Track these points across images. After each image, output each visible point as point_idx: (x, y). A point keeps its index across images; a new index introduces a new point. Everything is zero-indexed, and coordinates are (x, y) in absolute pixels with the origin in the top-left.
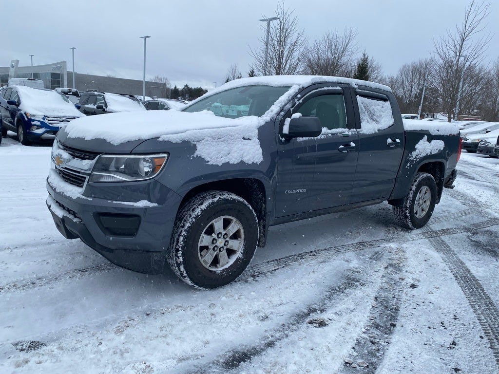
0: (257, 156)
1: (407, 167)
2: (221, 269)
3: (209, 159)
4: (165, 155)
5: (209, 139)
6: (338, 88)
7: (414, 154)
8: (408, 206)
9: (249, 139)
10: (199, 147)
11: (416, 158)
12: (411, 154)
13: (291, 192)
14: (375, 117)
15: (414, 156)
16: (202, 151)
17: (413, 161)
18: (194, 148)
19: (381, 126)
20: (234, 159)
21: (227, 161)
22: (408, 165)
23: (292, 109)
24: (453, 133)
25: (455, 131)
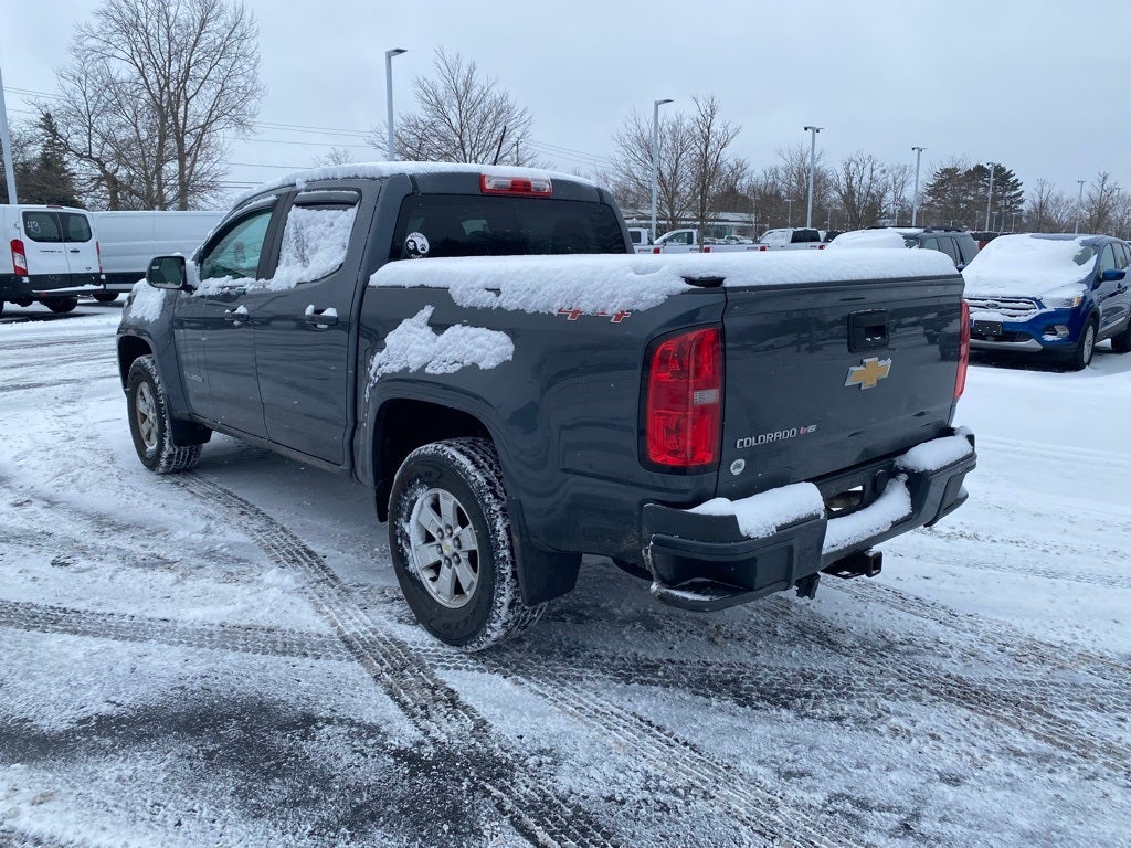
0: (153, 312)
1: (365, 395)
2: (150, 448)
6: (272, 198)
7: (376, 361)
12: (373, 358)
14: (306, 252)
15: (374, 366)
17: (372, 380)
22: (367, 390)
24: (587, 307)
25: (613, 296)
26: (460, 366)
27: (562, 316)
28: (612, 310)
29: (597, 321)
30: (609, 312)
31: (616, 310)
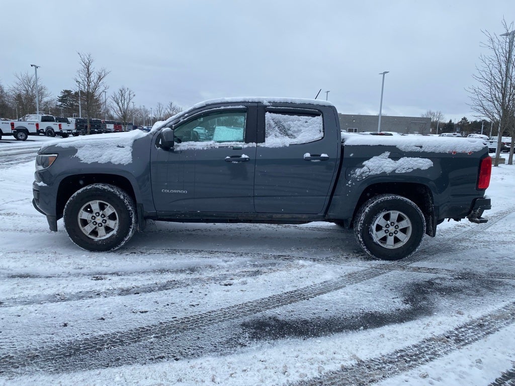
0: (125, 159)
1: (347, 185)
2: (99, 239)
3: (82, 159)
4: (56, 155)
5: (88, 146)
6: (241, 107)
7: (358, 171)
8: (359, 230)
9: (123, 147)
10: (79, 151)
11: (361, 175)
12: (354, 171)
13: (168, 191)
14: (289, 132)
15: (358, 174)
16: (80, 154)
17: (357, 178)
18: (76, 151)
19: (297, 140)
20: (103, 160)
21: (97, 161)
22: (350, 183)
23: (173, 126)
24: (459, 150)
25: (467, 148)
26: (412, 170)
27: (450, 154)
28: (468, 151)
29: (463, 154)
30: (467, 152)
31: (469, 151)
